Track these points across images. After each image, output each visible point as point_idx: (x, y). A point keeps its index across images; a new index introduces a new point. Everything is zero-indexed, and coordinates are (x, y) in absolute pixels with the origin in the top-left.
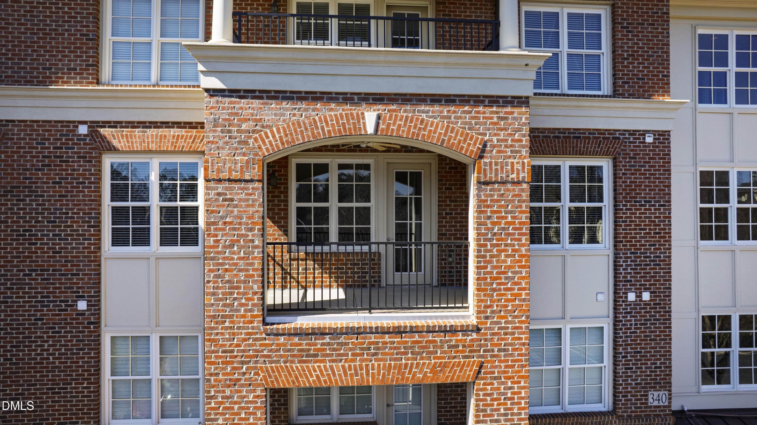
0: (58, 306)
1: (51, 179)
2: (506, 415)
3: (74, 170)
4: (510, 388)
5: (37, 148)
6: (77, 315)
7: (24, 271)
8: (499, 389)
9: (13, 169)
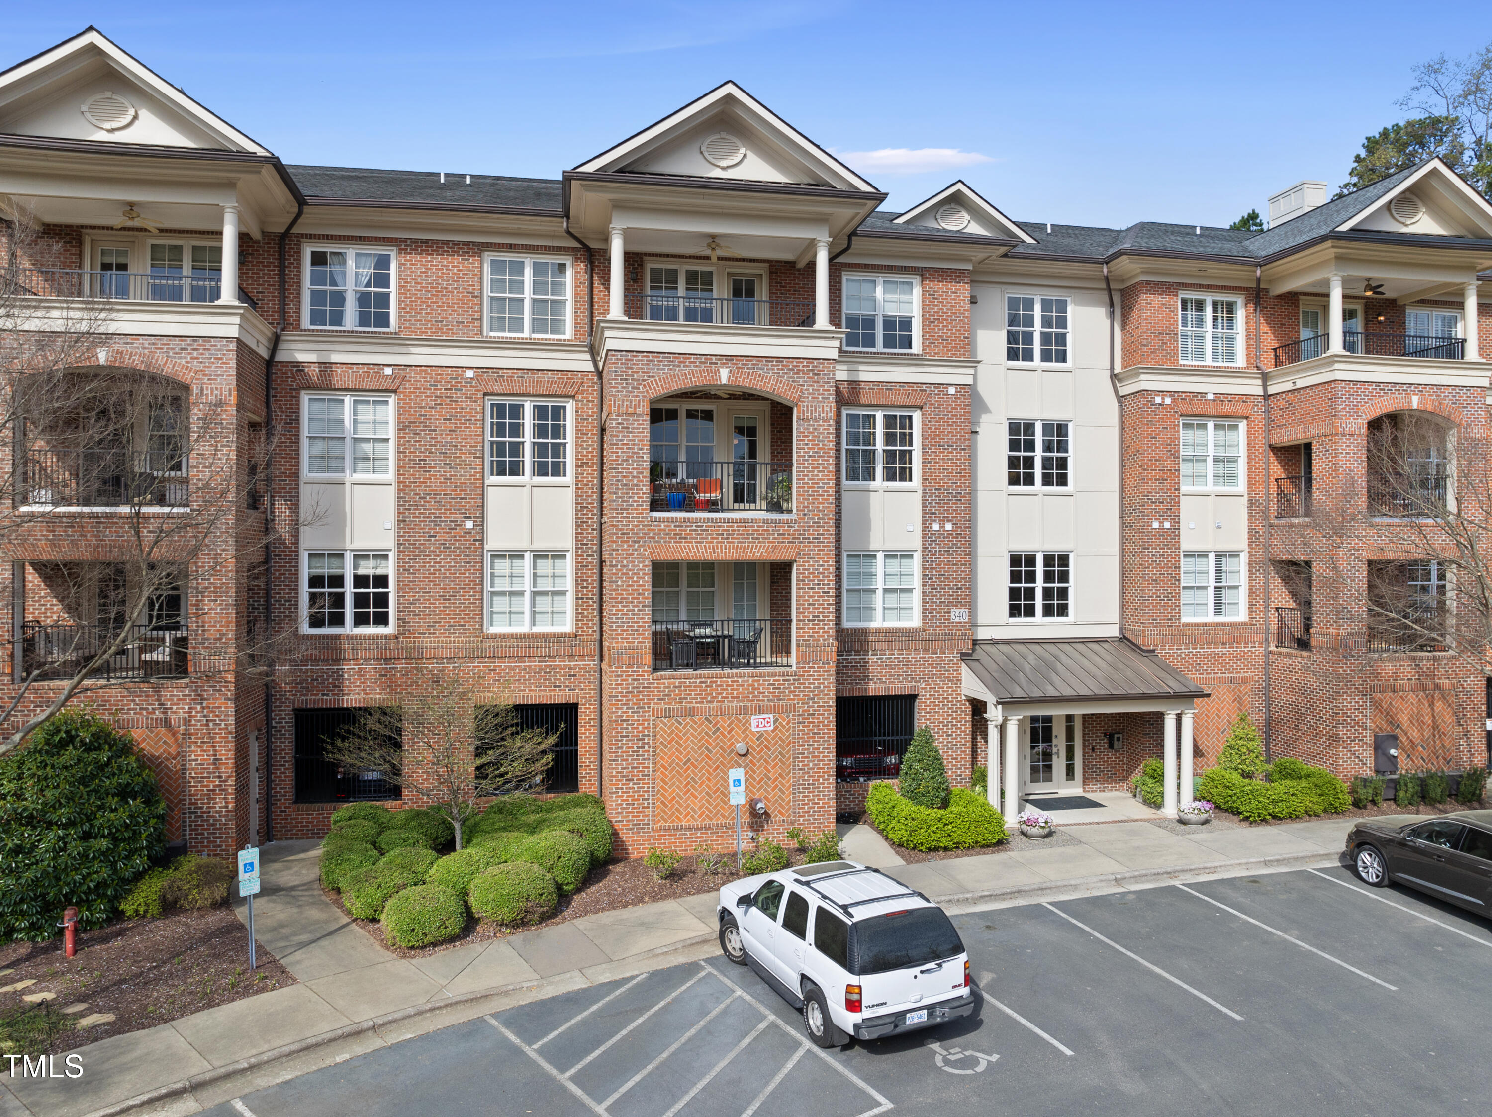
0: (448, 525)
1: (442, 416)
2: (818, 585)
3: (462, 409)
4: (822, 566)
5: (430, 389)
6: (465, 533)
7: (419, 494)
8: (813, 566)
9: (410, 407)
